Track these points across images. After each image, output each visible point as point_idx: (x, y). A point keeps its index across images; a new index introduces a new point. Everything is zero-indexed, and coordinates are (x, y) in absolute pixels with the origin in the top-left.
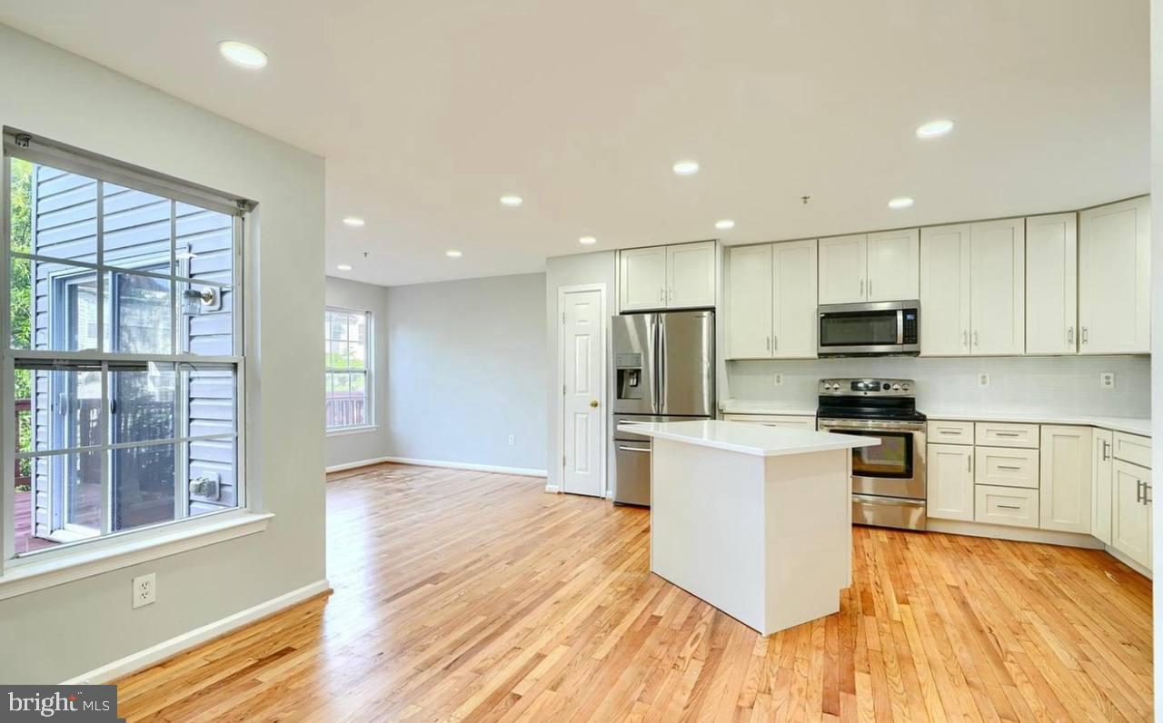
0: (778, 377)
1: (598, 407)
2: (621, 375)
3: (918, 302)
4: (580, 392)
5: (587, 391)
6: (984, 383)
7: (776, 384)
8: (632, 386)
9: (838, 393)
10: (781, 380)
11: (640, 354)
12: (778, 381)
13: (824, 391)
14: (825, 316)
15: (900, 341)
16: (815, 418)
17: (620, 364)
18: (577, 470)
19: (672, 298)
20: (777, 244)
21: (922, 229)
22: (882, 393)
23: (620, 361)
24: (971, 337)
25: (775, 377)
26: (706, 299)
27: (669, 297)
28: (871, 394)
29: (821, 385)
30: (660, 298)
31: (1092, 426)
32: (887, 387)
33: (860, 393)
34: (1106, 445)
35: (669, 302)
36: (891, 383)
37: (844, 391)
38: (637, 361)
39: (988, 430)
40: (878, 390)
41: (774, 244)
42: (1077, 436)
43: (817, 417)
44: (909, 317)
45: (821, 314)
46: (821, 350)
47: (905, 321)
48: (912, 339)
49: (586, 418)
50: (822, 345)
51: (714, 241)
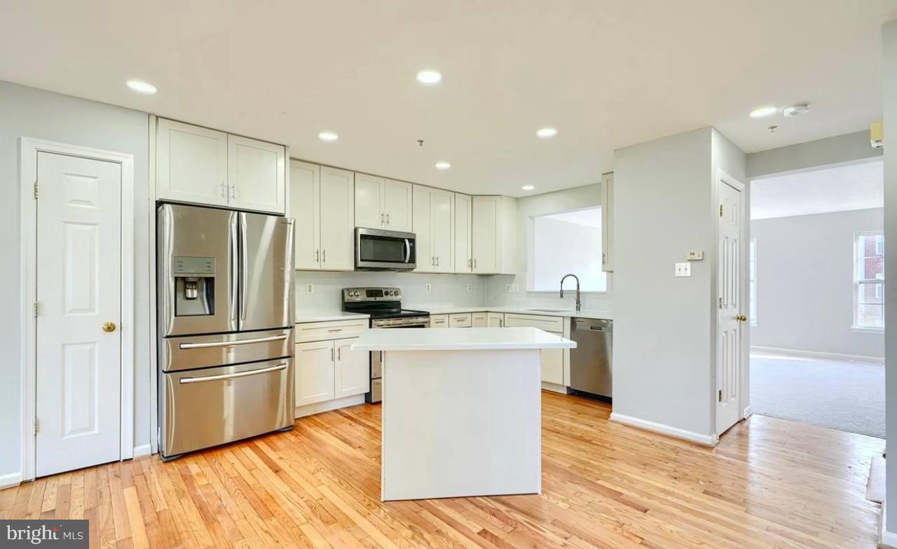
0: (310, 286)
1: (116, 332)
3: (415, 235)
4: (72, 311)
5: (91, 309)
6: (428, 290)
7: (308, 292)
8: (190, 299)
9: (359, 299)
10: (312, 289)
11: (212, 259)
12: (310, 291)
13: (347, 298)
14: (363, 237)
15: (407, 260)
16: (368, 320)
17: (180, 270)
18: (69, 434)
19: (236, 196)
20: (325, 167)
21: (414, 185)
22: (385, 298)
23: (180, 266)
24: (435, 261)
25: (308, 287)
26: (275, 205)
27: (231, 195)
28: (378, 299)
29: (346, 293)
30: (220, 192)
31: (487, 312)
32: (387, 294)
33: (372, 299)
34: (501, 321)
35: (232, 200)
36: (389, 291)
37: (362, 297)
38: (209, 267)
39: (454, 319)
40: (382, 296)
41: (322, 167)
42: (483, 318)
43: (371, 320)
44: (412, 244)
45: (361, 235)
46: (361, 264)
47: (410, 247)
48: (413, 260)
49: (90, 350)
50: (361, 260)
51: (283, 147)
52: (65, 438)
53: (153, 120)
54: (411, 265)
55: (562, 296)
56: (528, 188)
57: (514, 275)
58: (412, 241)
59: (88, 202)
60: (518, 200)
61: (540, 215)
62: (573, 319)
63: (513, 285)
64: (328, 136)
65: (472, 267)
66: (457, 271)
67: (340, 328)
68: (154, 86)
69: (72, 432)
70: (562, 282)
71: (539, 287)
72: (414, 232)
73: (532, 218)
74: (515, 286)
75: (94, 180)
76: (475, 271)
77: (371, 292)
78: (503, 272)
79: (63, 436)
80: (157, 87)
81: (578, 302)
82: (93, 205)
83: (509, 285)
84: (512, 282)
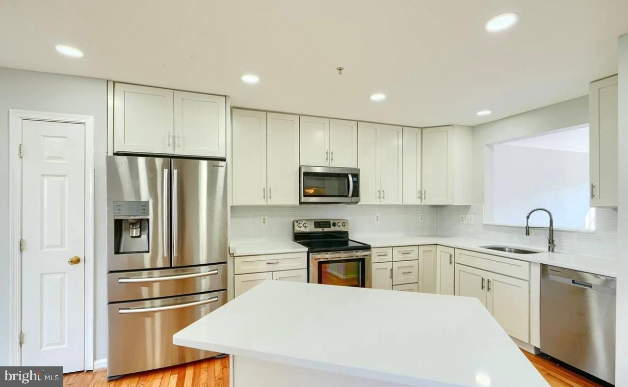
0: (264, 219)
1: (81, 264)
2: (119, 226)
3: (359, 170)
4: (49, 246)
5: (62, 245)
6: (377, 220)
7: (262, 224)
8: (133, 237)
9: (307, 230)
10: (266, 221)
11: (148, 202)
12: (264, 222)
13: (298, 229)
14: (306, 174)
15: (350, 195)
16: (306, 253)
17: (119, 213)
18: (46, 346)
19: (181, 144)
20: (270, 113)
21: (359, 123)
22: (332, 229)
23: (119, 210)
24: (381, 194)
25: (262, 219)
26: (217, 150)
27: (176, 144)
28: (326, 230)
29: (296, 224)
30: (167, 143)
31: (437, 245)
32: (334, 225)
33: (320, 230)
34: (451, 256)
35: (176, 148)
36: (336, 222)
37: (310, 228)
38: (144, 209)
39: (398, 252)
40: (330, 227)
41: (268, 113)
42: (431, 251)
43: (308, 253)
44: (355, 179)
45: (304, 173)
46: (304, 199)
47: (353, 181)
48: (356, 193)
49: (61, 278)
50: (305, 196)
51: (225, 97)
52: (42, 349)
53: (111, 85)
54: (354, 199)
55: (528, 233)
56: (484, 113)
57: (470, 206)
58: (356, 176)
59: (59, 158)
60: (474, 129)
61: (500, 143)
62: (544, 268)
63: (468, 216)
64: (250, 79)
65: (421, 199)
66: (405, 203)
67: (277, 261)
68: (80, 49)
69: (48, 345)
70: (528, 218)
71: (499, 220)
72: (358, 168)
73: (490, 146)
74: (470, 218)
75: (65, 139)
76: (425, 202)
77: (318, 224)
78: (455, 204)
79: (41, 348)
80: (84, 52)
81: (551, 241)
82: (63, 160)
83: (463, 216)
84: (466, 214)
